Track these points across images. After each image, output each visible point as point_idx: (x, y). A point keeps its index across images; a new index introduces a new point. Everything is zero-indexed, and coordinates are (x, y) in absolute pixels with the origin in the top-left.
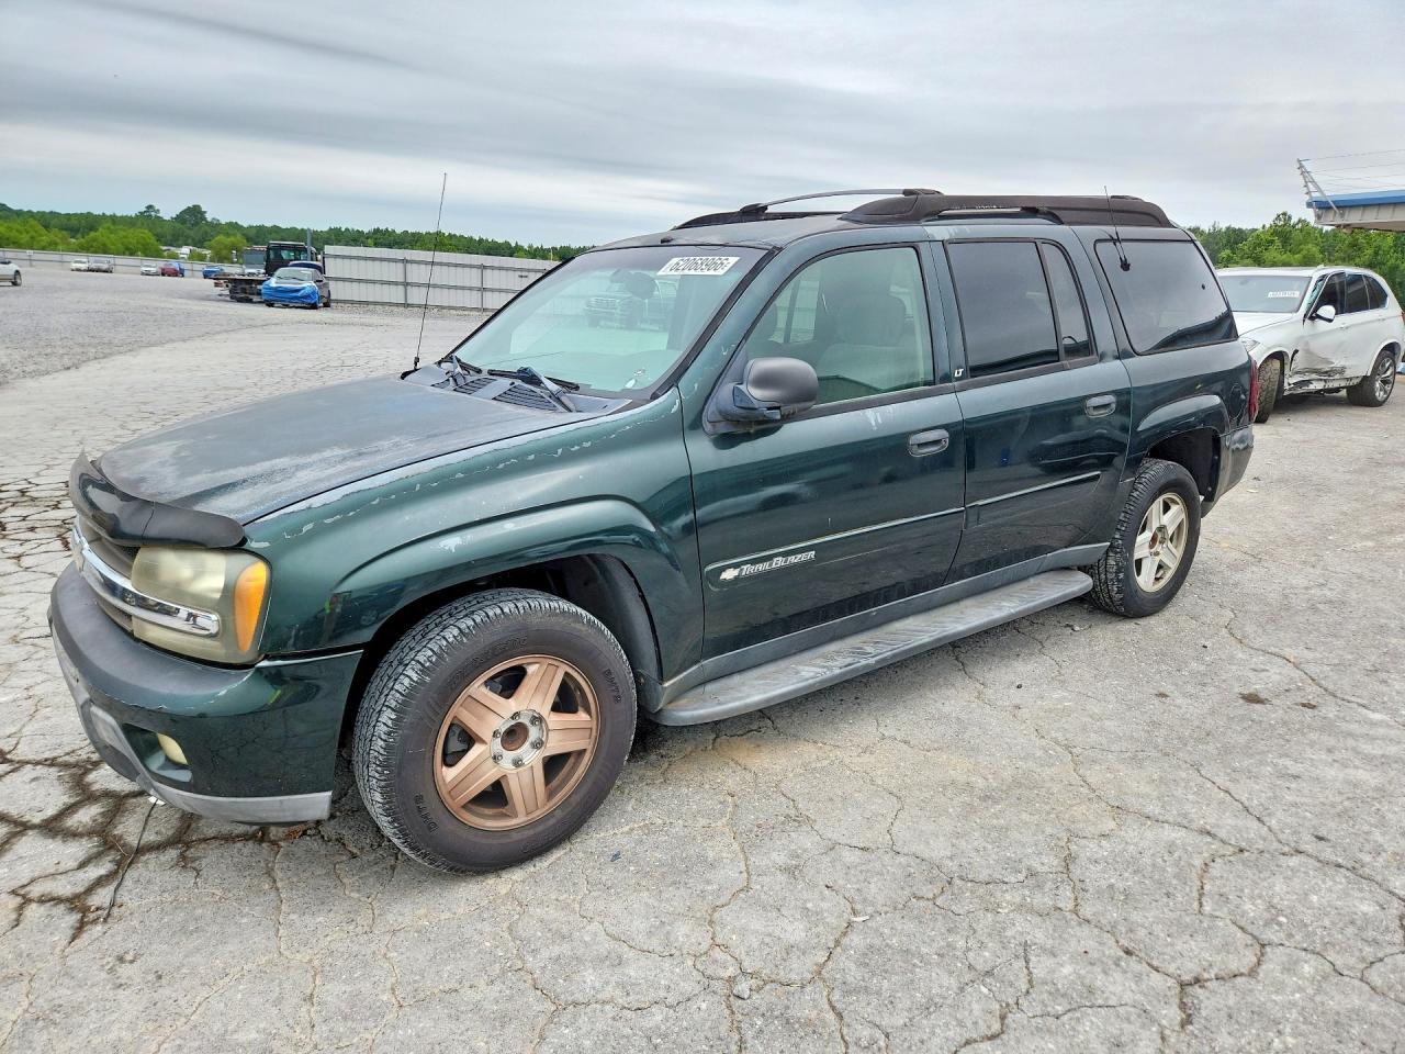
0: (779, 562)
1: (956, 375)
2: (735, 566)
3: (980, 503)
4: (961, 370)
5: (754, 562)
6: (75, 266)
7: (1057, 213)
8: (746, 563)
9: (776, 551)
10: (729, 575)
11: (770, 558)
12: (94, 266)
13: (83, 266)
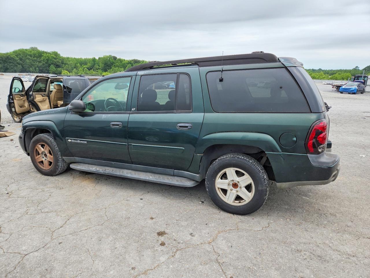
0: (79, 141)
1: (132, 110)
2: (71, 139)
3: (133, 144)
4: (134, 109)
5: (74, 140)
6: (324, 83)
7: (198, 63)
8: (73, 139)
9: (79, 139)
10: (70, 140)
11: (77, 140)
12: (328, 83)
13: (326, 83)
